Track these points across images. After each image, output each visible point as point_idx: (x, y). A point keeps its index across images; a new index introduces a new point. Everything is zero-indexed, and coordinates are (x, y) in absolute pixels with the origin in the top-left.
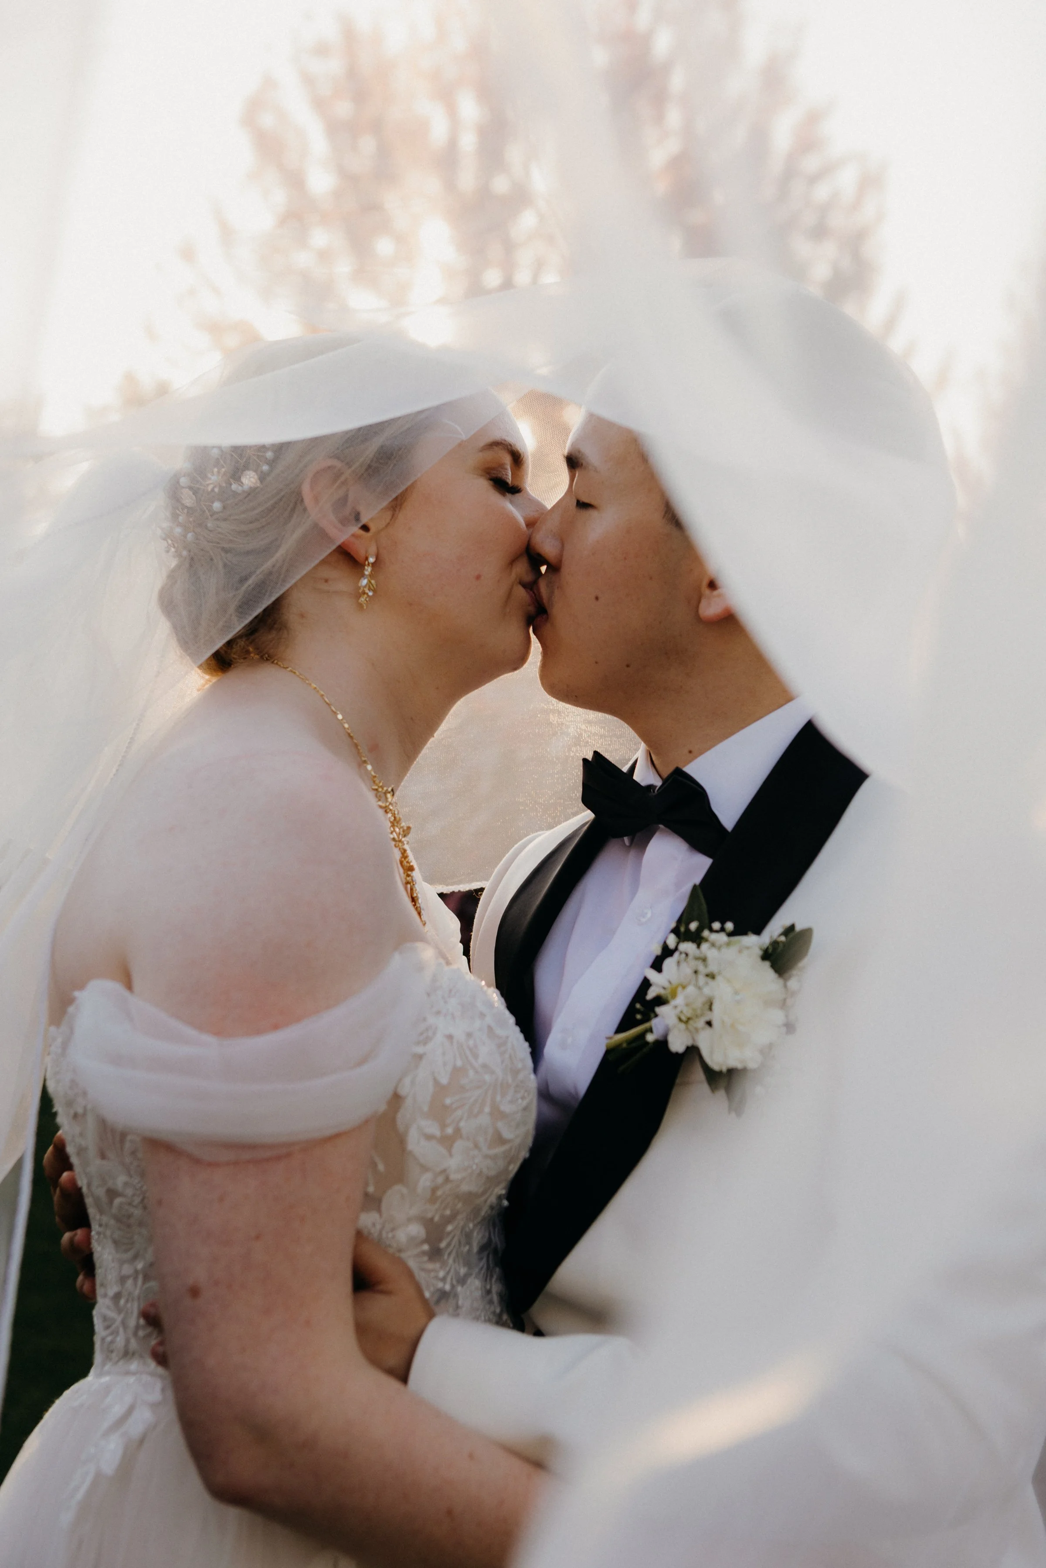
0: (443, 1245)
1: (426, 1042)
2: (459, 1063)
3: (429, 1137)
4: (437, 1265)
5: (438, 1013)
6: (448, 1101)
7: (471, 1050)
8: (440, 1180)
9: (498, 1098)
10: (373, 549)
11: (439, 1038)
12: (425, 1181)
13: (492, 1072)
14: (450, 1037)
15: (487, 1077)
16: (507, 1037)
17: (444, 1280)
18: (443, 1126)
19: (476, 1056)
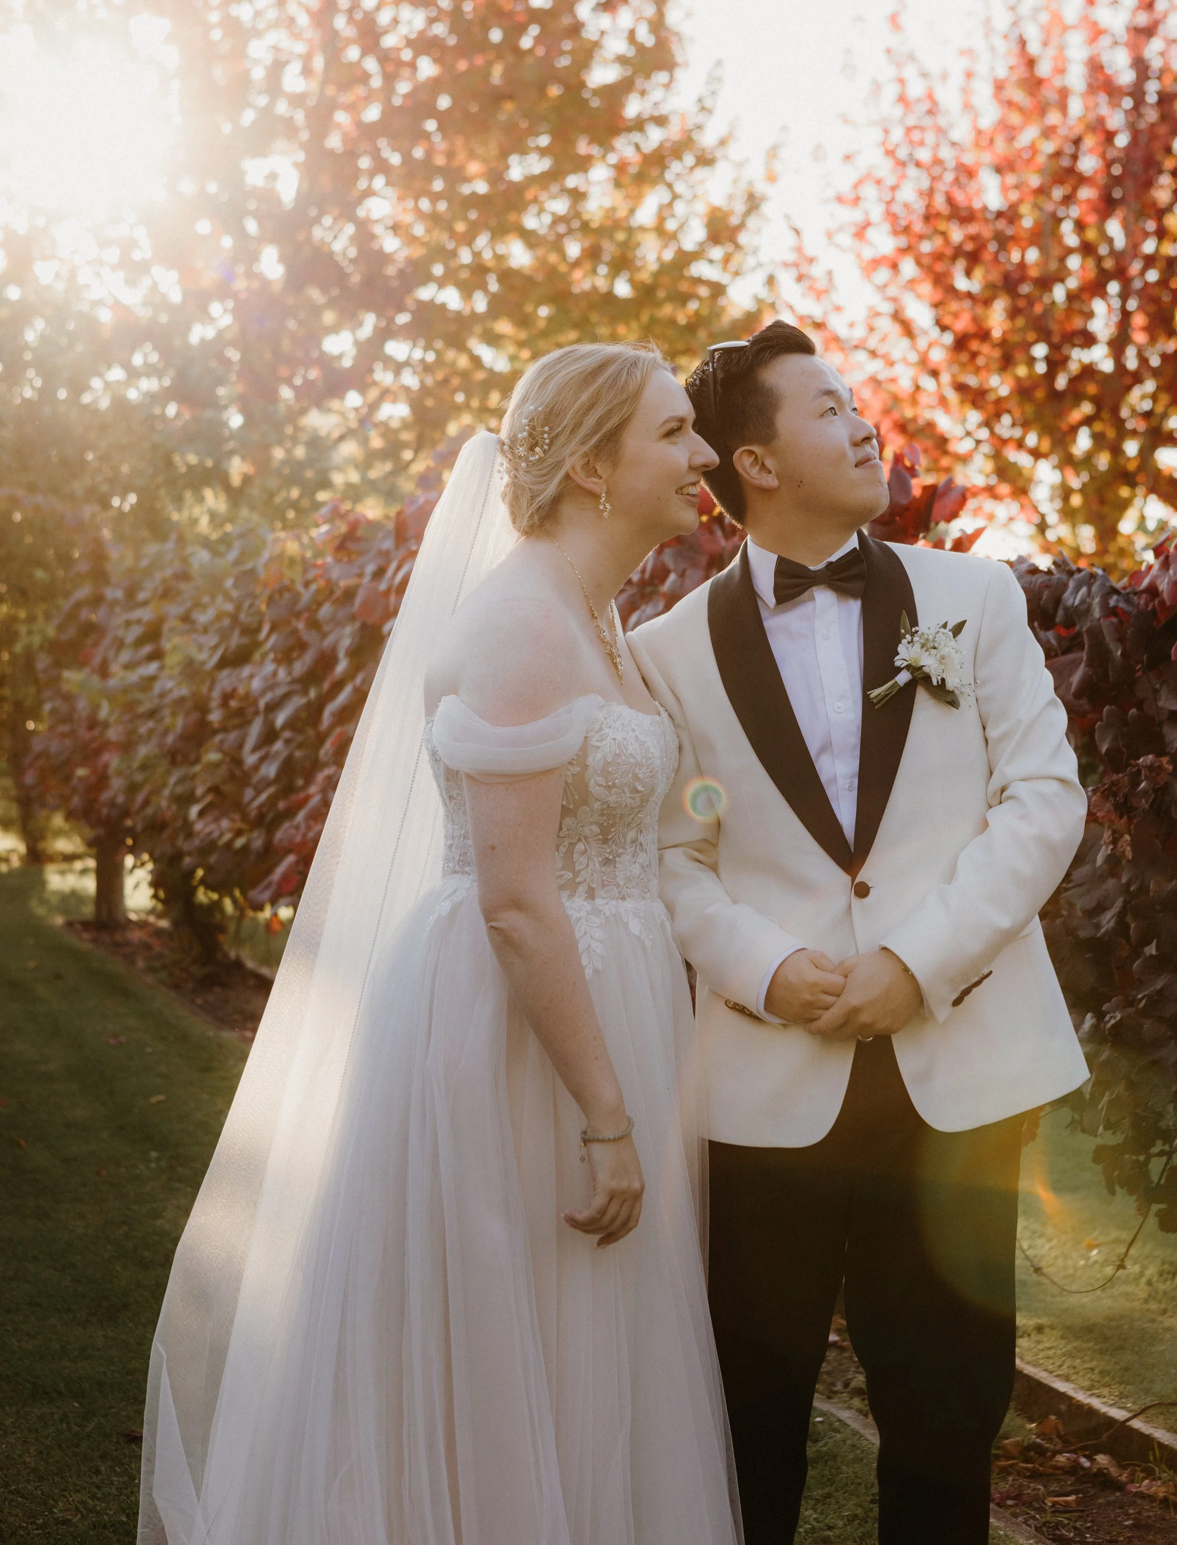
0: (609, 837)
1: (601, 741)
2: (618, 752)
3: (600, 785)
4: (606, 846)
5: (610, 727)
6: (610, 769)
7: (624, 747)
8: (605, 806)
9: (637, 770)
10: (605, 488)
11: (609, 739)
12: (597, 806)
13: (635, 758)
14: (615, 739)
15: (632, 760)
16: (646, 742)
17: (609, 853)
18: (607, 781)
19: (627, 750)
